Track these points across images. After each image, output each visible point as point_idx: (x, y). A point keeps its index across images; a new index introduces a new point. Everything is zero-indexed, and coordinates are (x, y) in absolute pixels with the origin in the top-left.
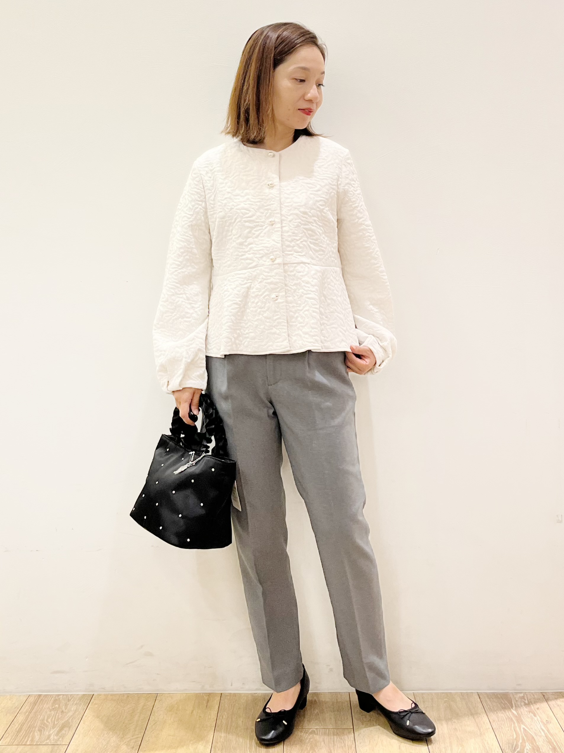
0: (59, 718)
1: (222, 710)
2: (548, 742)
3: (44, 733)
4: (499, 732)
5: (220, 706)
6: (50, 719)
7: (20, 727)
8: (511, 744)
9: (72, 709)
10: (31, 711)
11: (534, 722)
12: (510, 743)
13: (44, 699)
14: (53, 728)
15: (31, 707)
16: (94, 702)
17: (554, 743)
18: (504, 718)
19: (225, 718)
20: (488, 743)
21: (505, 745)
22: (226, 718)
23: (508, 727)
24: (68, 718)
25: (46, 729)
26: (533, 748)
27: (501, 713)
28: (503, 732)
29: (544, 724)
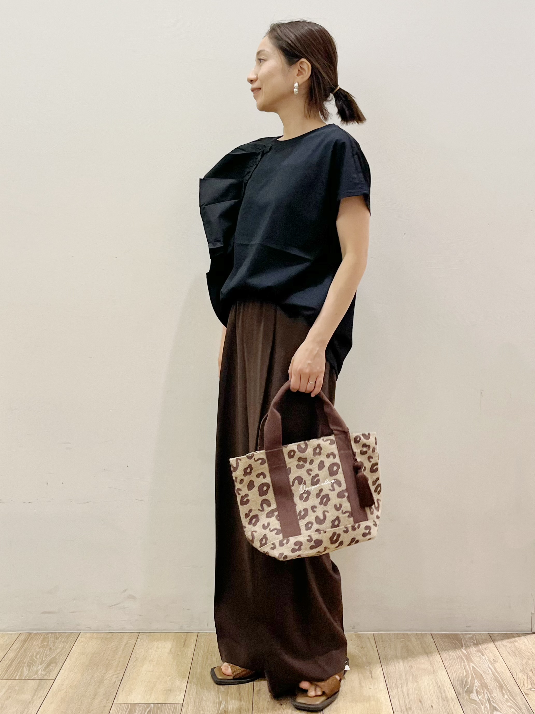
0: (47, 654)
1: (198, 649)
2: (495, 679)
3: (33, 669)
4: (450, 669)
5: (196, 645)
6: (39, 655)
7: (11, 662)
8: (461, 681)
9: (60, 646)
10: (22, 647)
11: (483, 661)
12: (461, 679)
13: (34, 637)
14: (41, 664)
15: (21, 645)
16: (80, 641)
17: (501, 680)
18: (455, 657)
19: (201, 656)
20: (440, 679)
21: (456, 681)
23: (459, 665)
24: (55, 655)
25: (34, 665)
26: (482, 686)
27: (452, 652)
28: (454, 669)
29: (491, 663)
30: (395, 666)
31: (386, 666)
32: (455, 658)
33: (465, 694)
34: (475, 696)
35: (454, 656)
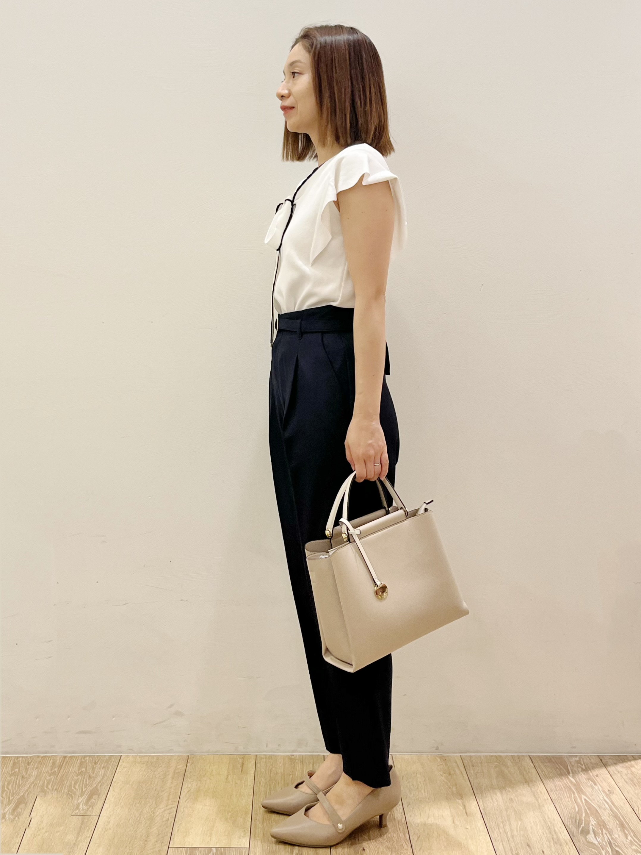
0: (87, 784)
1: (259, 776)
2: (614, 816)
4: (558, 803)
5: (256, 770)
6: (78, 785)
8: (574, 818)
9: (100, 774)
11: (596, 792)
12: (573, 816)
13: (70, 761)
14: (81, 796)
16: (123, 767)
17: (621, 817)
20: (548, 816)
21: (567, 818)
22: (264, 784)
23: (568, 798)
24: (96, 784)
25: (74, 797)
26: (599, 824)
27: (557, 780)
28: (563, 804)
29: (606, 795)
30: (492, 799)
31: (481, 799)
32: (562, 788)
33: (580, 836)
34: (592, 838)
35: (561, 786)
